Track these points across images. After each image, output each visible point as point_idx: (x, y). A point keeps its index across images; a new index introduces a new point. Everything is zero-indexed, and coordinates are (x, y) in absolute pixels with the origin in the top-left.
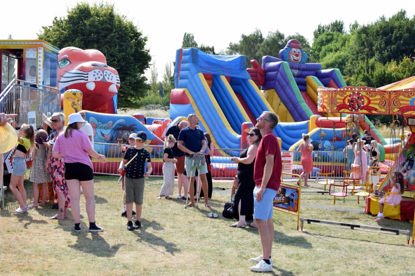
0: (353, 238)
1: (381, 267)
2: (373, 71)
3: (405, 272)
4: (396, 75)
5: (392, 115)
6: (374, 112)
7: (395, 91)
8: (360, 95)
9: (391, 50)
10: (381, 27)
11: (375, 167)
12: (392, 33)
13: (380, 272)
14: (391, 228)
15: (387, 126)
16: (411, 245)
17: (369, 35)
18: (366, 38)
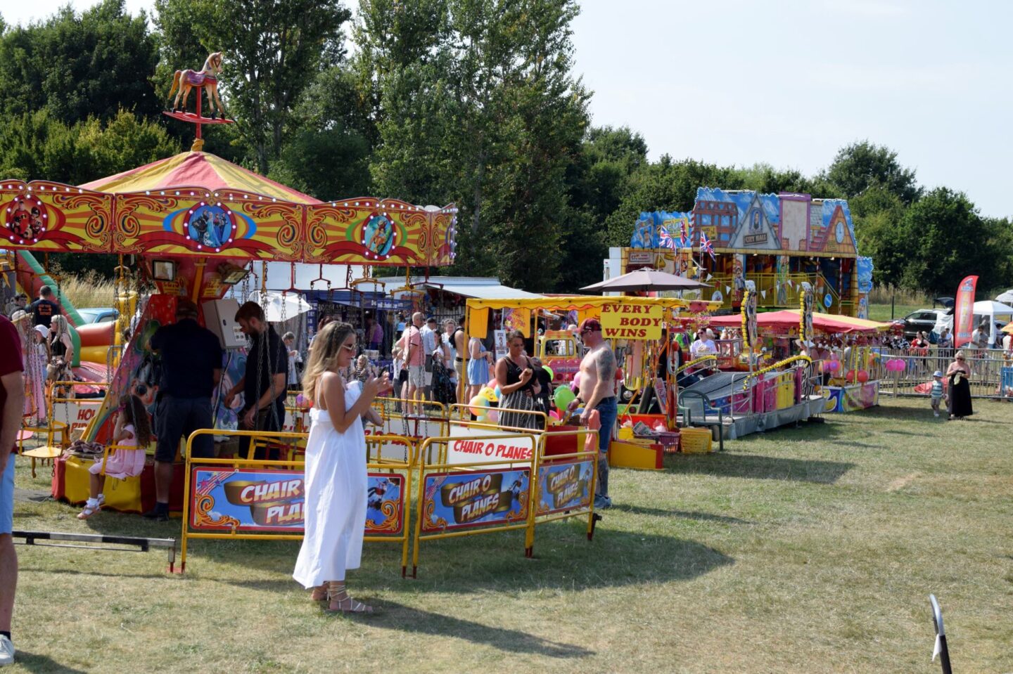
0: (33, 567)
1: (116, 636)
2: (43, 141)
3: (176, 642)
4: (99, 154)
5: (117, 255)
6: (74, 246)
7: (126, 196)
8: (39, 203)
9: (87, 90)
10: (63, 34)
11: (62, 382)
12: (91, 49)
13: (115, 650)
14: (124, 534)
15: (78, 279)
16: (179, 575)
17: (34, 52)
18: (24, 60)
